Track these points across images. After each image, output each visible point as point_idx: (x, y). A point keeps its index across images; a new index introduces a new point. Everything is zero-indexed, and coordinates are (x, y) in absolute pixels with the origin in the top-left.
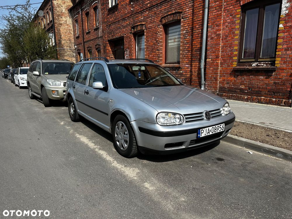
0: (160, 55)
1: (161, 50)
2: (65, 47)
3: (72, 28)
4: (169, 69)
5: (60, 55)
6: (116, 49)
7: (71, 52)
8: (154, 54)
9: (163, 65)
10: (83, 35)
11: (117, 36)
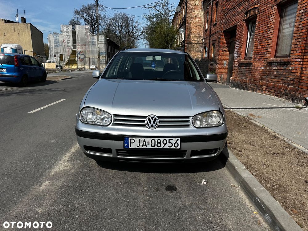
0: (269, 46)
1: (271, 38)
2: (193, 42)
3: (203, 21)
4: (276, 64)
5: (188, 49)
6: (231, 41)
7: (198, 47)
8: (263, 44)
9: (271, 59)
10: (211, 28)
11: (231, 25)
